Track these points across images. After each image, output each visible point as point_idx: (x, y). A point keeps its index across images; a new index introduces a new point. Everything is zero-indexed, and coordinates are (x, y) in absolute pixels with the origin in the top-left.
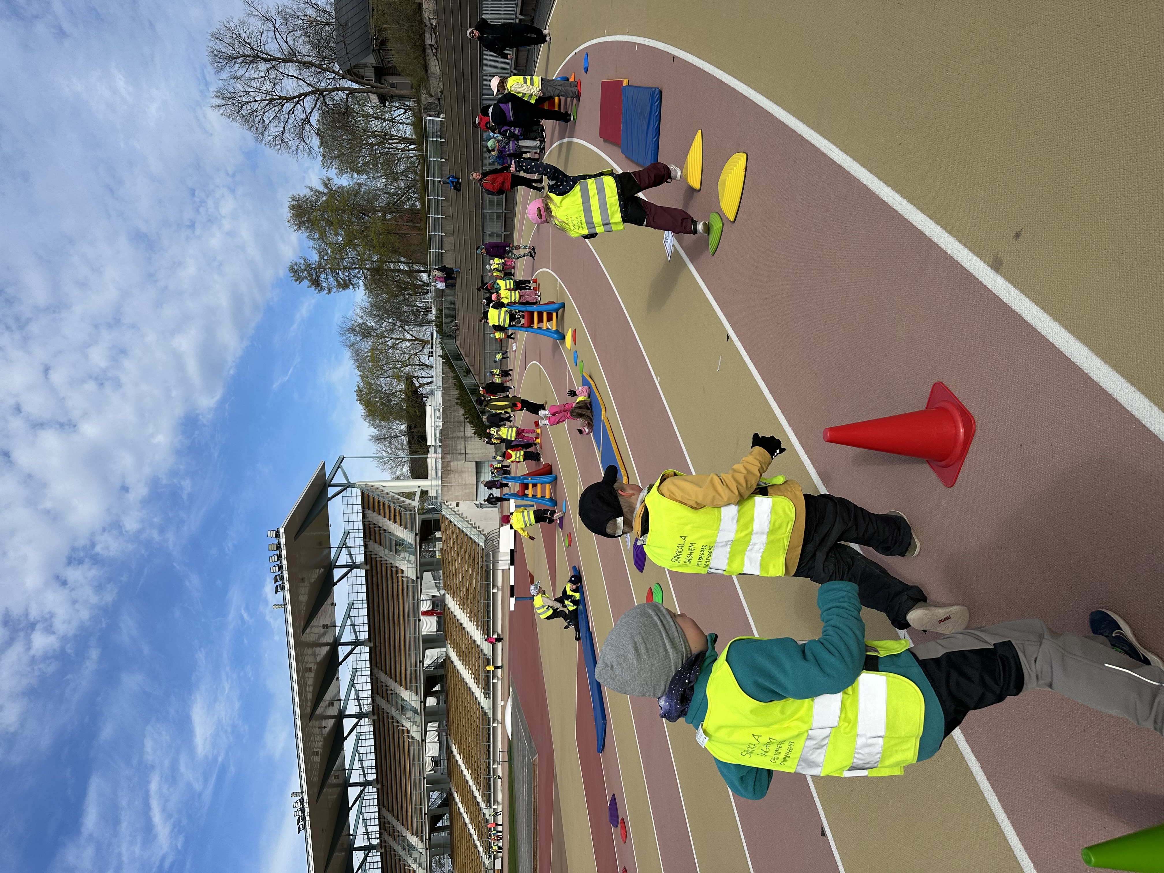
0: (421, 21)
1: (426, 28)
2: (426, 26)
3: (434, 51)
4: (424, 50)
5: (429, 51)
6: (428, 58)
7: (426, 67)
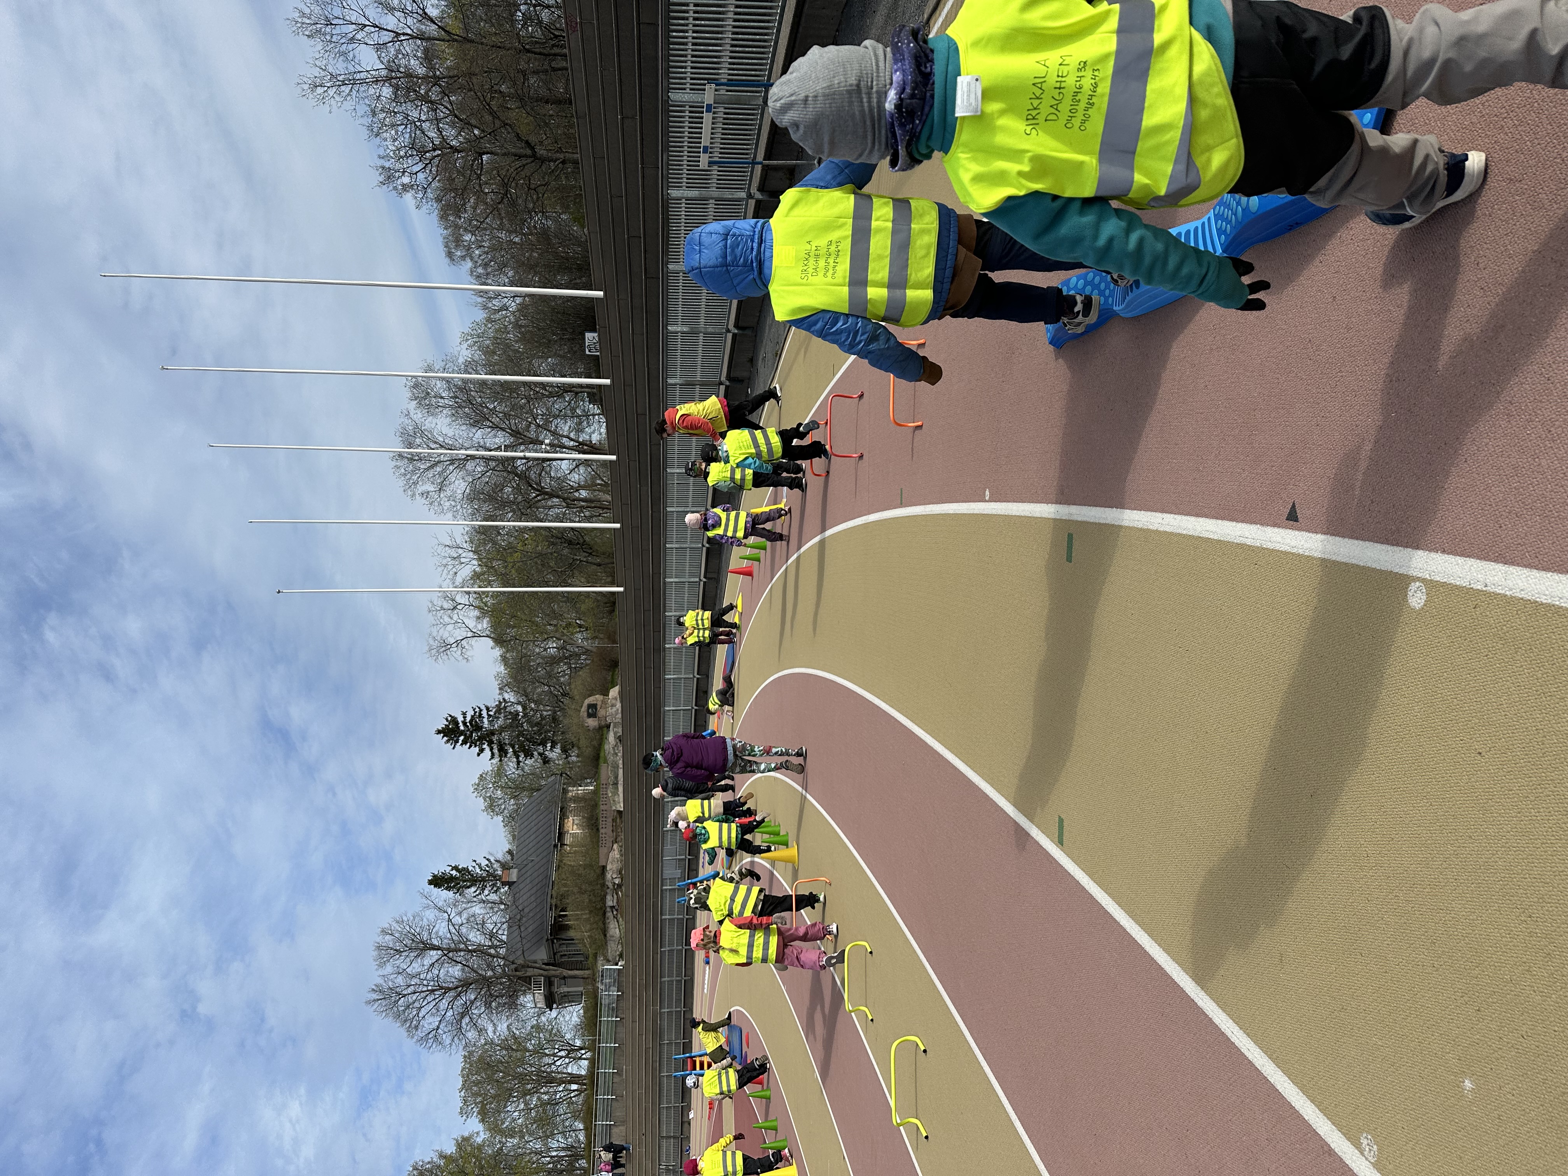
0: (603, 885)
1: (608, 891)
2: (608, 888)
3: (615, 913)
4: (605, 913)
5: (609, 914)
6: (608, 921)
7: (605, 932)
